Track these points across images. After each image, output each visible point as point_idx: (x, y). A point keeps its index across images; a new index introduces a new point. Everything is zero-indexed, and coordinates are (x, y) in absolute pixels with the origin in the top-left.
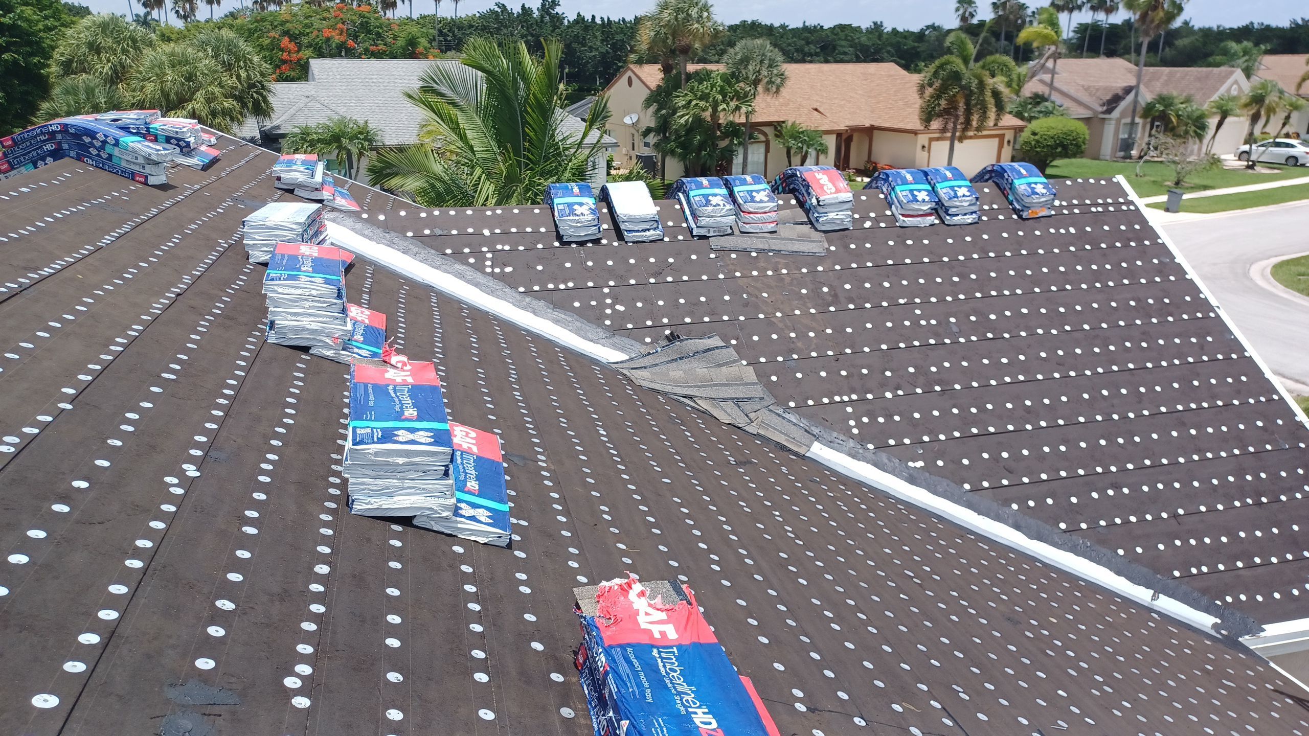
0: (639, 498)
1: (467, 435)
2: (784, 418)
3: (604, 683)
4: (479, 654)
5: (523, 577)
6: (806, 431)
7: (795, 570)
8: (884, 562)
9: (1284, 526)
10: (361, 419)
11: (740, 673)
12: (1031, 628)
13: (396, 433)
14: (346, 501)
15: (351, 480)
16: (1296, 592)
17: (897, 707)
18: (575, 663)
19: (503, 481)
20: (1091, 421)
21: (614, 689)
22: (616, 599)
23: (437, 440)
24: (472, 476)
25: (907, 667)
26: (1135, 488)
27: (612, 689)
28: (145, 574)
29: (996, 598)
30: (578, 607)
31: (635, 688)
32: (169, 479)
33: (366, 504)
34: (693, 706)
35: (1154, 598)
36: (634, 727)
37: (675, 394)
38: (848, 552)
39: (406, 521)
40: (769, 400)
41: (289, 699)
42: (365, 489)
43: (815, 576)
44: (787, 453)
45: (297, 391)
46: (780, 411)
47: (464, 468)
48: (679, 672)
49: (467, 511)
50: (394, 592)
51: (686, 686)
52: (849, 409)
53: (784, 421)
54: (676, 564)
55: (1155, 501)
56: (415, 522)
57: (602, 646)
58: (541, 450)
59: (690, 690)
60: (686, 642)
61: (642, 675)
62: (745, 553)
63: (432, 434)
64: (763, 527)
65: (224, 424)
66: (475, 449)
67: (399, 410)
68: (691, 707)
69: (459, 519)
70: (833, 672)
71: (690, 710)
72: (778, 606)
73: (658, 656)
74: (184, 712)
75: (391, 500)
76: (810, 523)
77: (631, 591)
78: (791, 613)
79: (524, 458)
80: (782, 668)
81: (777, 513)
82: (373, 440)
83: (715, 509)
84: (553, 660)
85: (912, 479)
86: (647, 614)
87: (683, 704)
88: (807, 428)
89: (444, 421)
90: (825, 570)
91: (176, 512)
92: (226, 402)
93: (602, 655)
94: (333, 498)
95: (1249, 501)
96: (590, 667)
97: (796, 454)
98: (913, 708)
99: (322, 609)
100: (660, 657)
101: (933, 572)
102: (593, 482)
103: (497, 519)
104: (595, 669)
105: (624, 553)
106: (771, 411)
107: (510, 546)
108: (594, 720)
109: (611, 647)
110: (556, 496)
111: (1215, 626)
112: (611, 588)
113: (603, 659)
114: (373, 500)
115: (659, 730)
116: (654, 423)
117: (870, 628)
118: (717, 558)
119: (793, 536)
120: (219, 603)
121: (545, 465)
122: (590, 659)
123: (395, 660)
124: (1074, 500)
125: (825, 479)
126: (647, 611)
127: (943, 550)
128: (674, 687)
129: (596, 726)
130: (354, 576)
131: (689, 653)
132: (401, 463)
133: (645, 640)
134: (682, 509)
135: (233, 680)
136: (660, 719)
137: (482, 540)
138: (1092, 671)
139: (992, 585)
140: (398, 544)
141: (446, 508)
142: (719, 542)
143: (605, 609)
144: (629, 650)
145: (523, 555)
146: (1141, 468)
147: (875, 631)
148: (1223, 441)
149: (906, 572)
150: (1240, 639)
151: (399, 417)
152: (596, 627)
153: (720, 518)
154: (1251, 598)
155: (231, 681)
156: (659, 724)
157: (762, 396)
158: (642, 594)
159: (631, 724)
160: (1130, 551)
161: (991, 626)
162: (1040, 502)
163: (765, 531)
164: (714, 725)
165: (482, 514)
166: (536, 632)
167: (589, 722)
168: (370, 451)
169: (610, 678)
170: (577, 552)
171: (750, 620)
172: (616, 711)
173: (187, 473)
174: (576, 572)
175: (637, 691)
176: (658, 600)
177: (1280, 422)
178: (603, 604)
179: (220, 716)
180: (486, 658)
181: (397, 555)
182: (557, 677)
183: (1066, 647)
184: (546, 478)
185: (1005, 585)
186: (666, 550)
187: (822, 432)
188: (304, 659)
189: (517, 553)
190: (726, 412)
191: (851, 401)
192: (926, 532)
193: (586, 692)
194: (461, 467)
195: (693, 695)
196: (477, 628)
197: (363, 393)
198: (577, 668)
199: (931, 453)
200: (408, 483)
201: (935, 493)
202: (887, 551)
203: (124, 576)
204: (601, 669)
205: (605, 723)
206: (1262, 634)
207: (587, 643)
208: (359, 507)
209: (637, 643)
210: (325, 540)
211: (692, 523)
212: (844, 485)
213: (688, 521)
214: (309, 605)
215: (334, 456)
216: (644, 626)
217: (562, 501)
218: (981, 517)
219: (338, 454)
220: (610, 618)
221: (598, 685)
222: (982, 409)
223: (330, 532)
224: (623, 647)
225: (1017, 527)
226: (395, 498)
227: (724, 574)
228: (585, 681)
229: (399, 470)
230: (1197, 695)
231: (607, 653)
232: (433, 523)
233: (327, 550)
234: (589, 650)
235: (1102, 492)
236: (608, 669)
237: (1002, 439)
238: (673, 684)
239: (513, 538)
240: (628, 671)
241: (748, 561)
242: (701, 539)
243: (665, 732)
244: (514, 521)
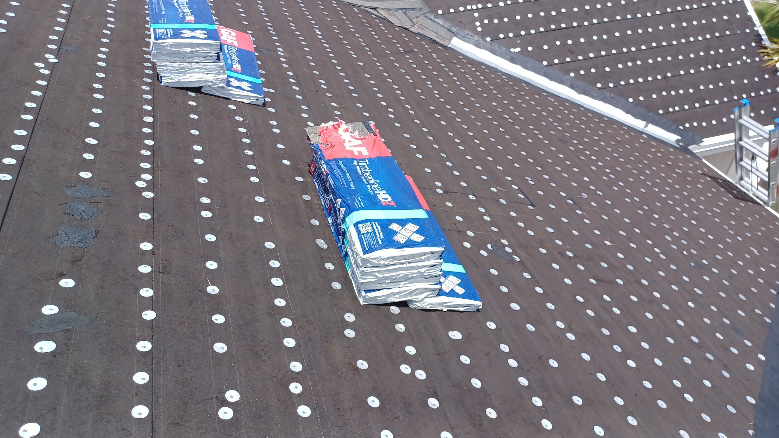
0: (344, 75)
1: (230, 34)
2: (435, 21)
3: (327, 181)
4: (252, 167)
5: (275, 123)
6: (449, 30)
7: (439, 116)
8: (492, 110)
9: (726, 82)
10: (158, 23)
11: (405, 174)
12: (573, 145)
13: (182, 31)
14: (157, 78)
15: (158, 64)
16: (725, 120)
17: (494, 189)
18: (309, 171)
19: (256, 65)
20: (624, 19)
21: (332, 183)
22: (331, 134)
23: (209, 36)
24: (236, 61)
25: (500, 168)
26: (644, 61)
27: (331, 183)
28: (35, 123)
29: (555, 129)
30: (309, 139)
31: (344, 182)
32: (37, 64)
33: (170, 79)
34: (378, 190)
35: (646, 126)
36: (345, 202)
37: (365, 7)
38: (471, 105)
39: (197, 90)
40: (426, 9)
41: (140, 193)
42: (167, 70)
43: (450, 120)
44: (436, 45)
45: (113, 6)
46: (432, 17)
47: (230, 56)
48: (369, 173)
49: (235, 83)
50: (195, 132)
51: (374, 180)
52: (476, 15)
53: (435, 24)
54: (368, 115)
55: (656, 68)
56: (203, 90)
57: (324, 160)
58: (279, 44)
59: (376, 182)
60: (373, 156)
61: (348, 175)
62: (409, 107)
63: (206, 32)
64: (420, 91)
65: (67, 27)
66: (236, 44)
67: (182, 16)
68: (376, 191)
69: (230, 88)
70: (459, 172)
71: (376, 192)
72: (428, 137)
73: (357, 164)
74: (78, 202)
75: (185, 76)
76: (449, 88)
77: (339, 129)
78: (436, 141)
79: (268, 50)
80: (429, 171)
81: (429, 83)
82: (168, 36)
83: (391, 81)
84: (296, 169)
85: (513, 59)
86: (350, 142)
87: (372, 189)
88: (449, 28)
89: (213, 23)
90: (456, 116)
91: (47, 85)
92: (66, 13)
93: (324, 165)
94: (148, 76)
95: (710, 67)
96: (318, 173)
97: (442, 45)
98: (502, 189)
99: (152, 143)
100: (358, 165)
101: (520, 115)
102: (314, 65)
103: (255, 88)
104: (321, 173)
105: (336, 109)
106: (426, 17)
107: (264, 104)
108: (322, 201)
109: (329, 160)
110: (291, 74)
111: (678, 141)
112: (327, 127)
113: (325, 167)
114: (174, 77)
115: (358, 203)
116: (352, 26)
117: (481, 148)
118: (392, 110)
119: (438, 96)
120: (87, 140)
121: (282, 54)
122: (318, 168)
123: (201, 171)
124: (607, 69)
125: (459, 61)
126: (351, 140)
127: (527, 102)
128: (367, 181)
129: (323, 204)
130: (169, 123)
131: (375, 162)
132: (188, 52)
133: (349, 156)
134: (371, 81)
135: (104, 183)
136: (359, 198)
137: (247, 101)
138: (605, 167)
139: (554, 122)
140: (194, 104)
141: (221, 81)
142: (393, 100)
143: (324, 140)
144: (340, 161)
145: (273, 110)
146: (650, 48)
147: (484, 149)
148: (702, 30)
149: (504, 116)
150: (689, 147)
151: (183, 21)
152: (320, 150)
153: (394, 86)
154: (700, 124)
155: (103, 184)
156: (359, 200)
157: (421, 7)
158: (347, 130)
159: (343, 201)
160: (636, 99)
161: (551, 144)
162: (588, 71)
163: (422, 94)
164: (390, 199)
165: (245, 85)
166: (284, 154)
167: (319, 202)
168: (167, 44)
169: (330, 178)
170: (307, 108)
171: (412, 146)
172: (334, 194)
173: (49, 60)
174: (306, 120)
175: (345, 184)
176: (356, 134)
177: (738, 16)
178: (324, 137)
179: (101, 203)
180: (256, 169)
181: (194, 110)
182: (299, 179)
183: (591, 155)
184: (284, 63)
185: (561, 122)
186: (361, 106)
187: (459, 30)
188: (146, 171)
189: (269, 109)
190: (398, 18)
191: (478, 9)
192: (518, 92)
193: (317, 186)
194: (228, 55)
195: (377, 185)
196: (250, 153)
197: (157, 5)
198: (310, 173)
199: (525, 42)
200: (194, 65)
201: (526, 67)
202: (494, 104)
203: (23, 125)
204: (324, 173)
205: (328, 202)
206: (702, 144)
207: (315, 159)
208: (166, 81)
209: (345, 158)
210: (147, 102)
211: (377, 90)
212: (471, 64)
213: (374, 88)
214: (144, 140)
215: (145, 49)
216: (348, 148)
217: (295, 77)
218: (552, 82)
219: (147, 48)
220: (328, 145)
221: (323, 182)
222: (559, 13)
223: (150, 97)
224: (336, 160)
225: (572, 87)
226: (188, 75)
227: (396, 120)
228: (316, 180)
229: (187, 57)
230: (661, 177)
231: (327, 163)
232: (214, 91)
233: (150, 108)
234: (317, 163)
235: (625, 64)
236: (328, 172)
237: (570, 31)
238: (366, 179)
239: (266, 100)
240: (340, 173)
241: (411, 112)
242: (383, 99)
243: (362, 204)
244: (265, 89)
